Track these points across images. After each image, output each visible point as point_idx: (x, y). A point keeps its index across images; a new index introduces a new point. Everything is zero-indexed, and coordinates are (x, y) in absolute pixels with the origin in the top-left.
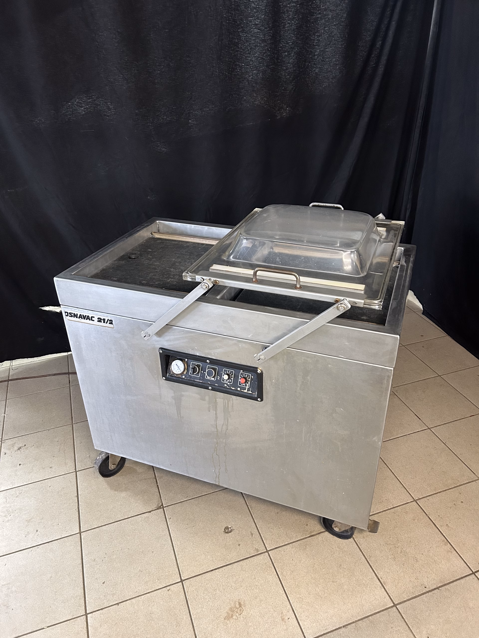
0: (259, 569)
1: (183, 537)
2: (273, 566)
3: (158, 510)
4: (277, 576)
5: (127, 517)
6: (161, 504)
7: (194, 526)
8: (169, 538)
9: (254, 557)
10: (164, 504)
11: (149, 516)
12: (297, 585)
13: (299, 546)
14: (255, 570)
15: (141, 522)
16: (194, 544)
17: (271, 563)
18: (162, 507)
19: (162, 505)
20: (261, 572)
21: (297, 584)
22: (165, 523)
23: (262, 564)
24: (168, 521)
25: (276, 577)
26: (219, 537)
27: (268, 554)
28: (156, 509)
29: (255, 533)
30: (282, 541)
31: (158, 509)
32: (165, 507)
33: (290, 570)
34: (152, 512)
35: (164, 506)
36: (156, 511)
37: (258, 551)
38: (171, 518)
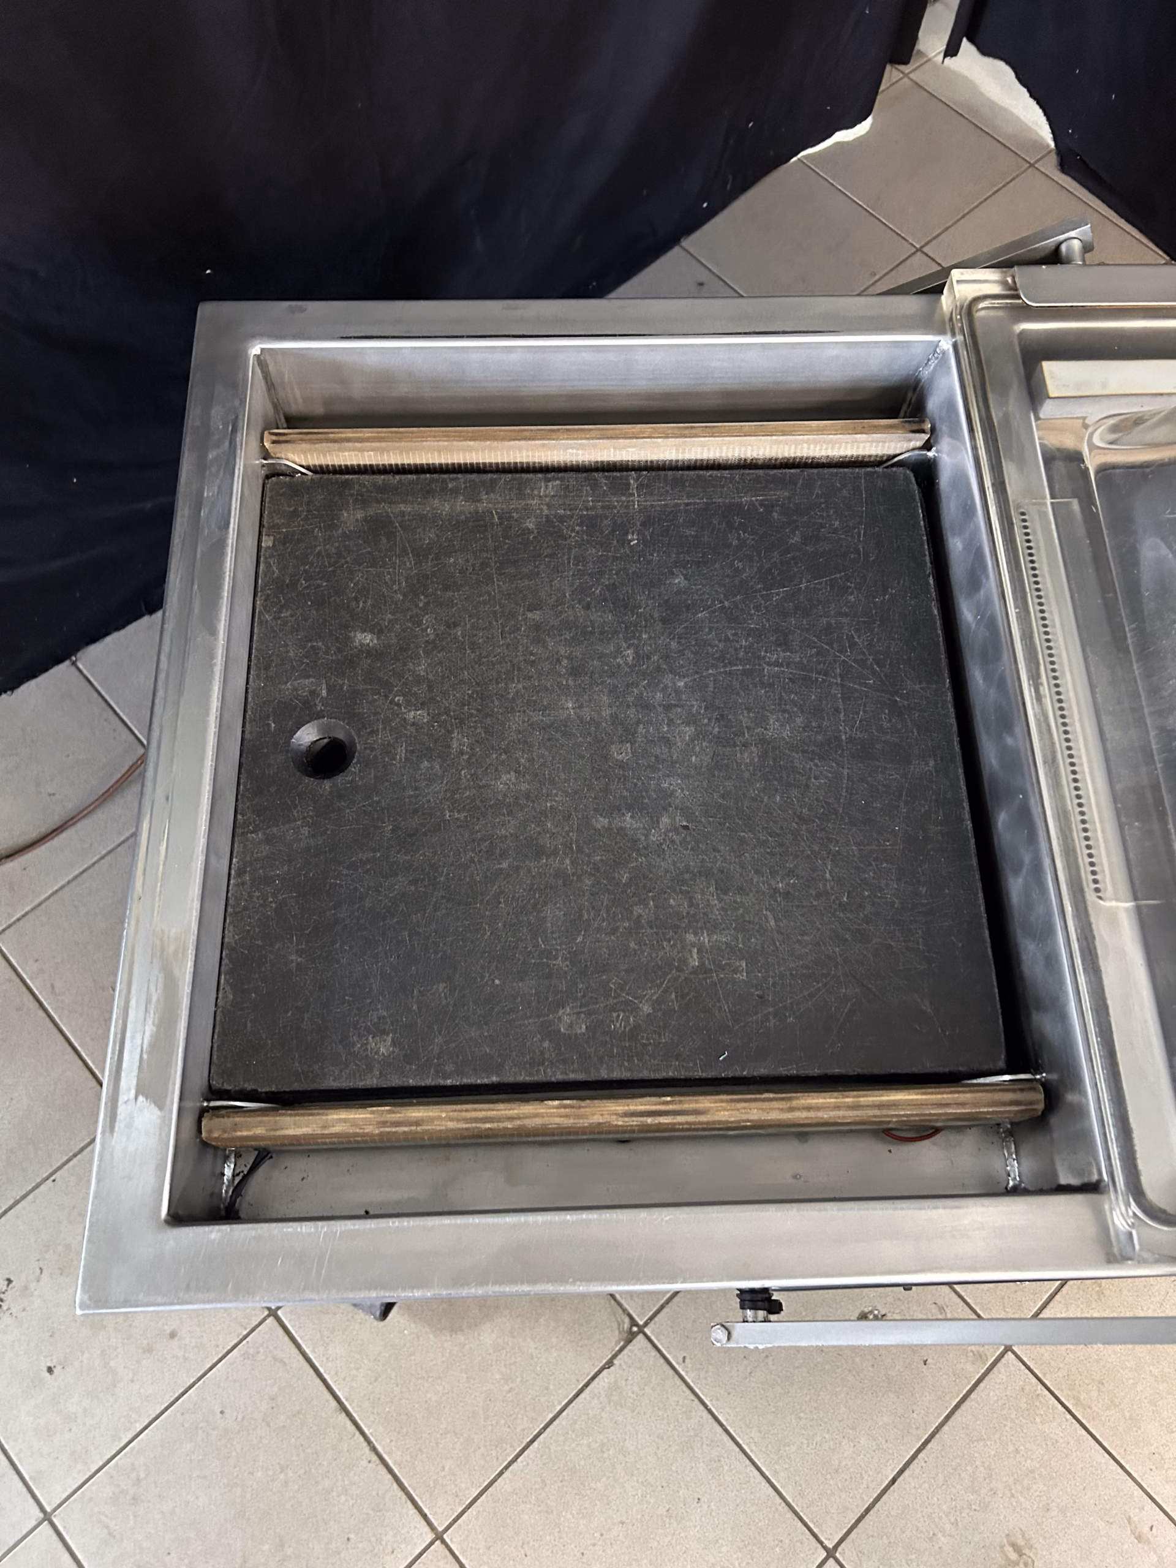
0: (1013, 1416)
1: (756, 1407)
2: (1043, 1388)
3: (629, 1347)
4: (1069, 1416)
5: (551, 1416)
6: (627, 1320)
7: (767, 1357)
8: (719, 1429)
9: (982, 1385)
10: (638, 1316)
11: (616, 1381)
12: (1131, 1418)
13: (1081, 1292)
14: (1005, 1425)
15: (603, 1414)
16: (800, 1418)
17: (1034, 1380)
18: (635, 1329)
19: (633, 1323)
20: (1024, 1421)
21: (1127, 1415)
22: (679, 1382)
23: (1014, 1395)
24: (683, 1373)
25: (1067, 1420)
26: (857, 1360)
27: (1013, 1356)
28: (622, 1343)
29: (946, 1299)
30: (1032, 1297)
31: (629, 1341)
32: (646, 1324)
33: (1093, 1380)
34: (615, 1362)
35: (641, 1323)
36: (625, 1351)
37: (984, 1357)
38: (684, 1358)
